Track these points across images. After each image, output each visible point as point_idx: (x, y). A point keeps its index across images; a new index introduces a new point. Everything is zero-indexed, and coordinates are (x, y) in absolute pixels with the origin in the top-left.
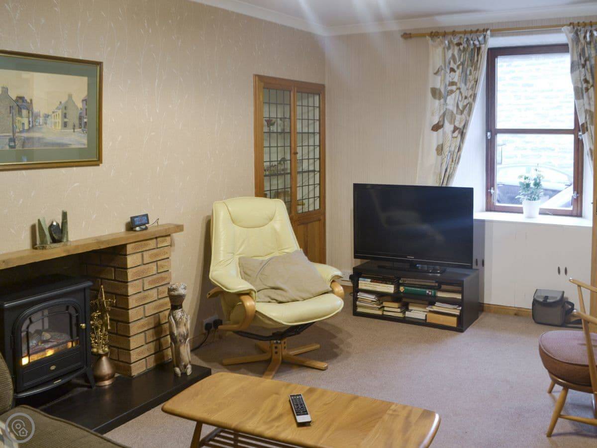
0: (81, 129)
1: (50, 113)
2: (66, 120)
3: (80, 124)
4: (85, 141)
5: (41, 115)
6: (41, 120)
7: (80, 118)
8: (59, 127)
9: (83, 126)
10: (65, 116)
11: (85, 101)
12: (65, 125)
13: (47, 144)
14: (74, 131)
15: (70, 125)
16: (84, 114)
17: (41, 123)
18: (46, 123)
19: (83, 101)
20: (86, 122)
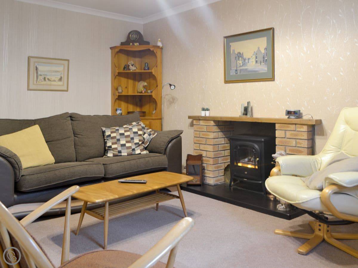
0: (264, 63)
1: (250, 57)
2: (257, 60)
3: (264, 61)
4: (266, 69)
5: (247, 59)
6: (247, 61)
7: (264, 58)
8: (254, 63)
9: (265, 61)
10: (256, 58)
11: (266, 49)
12: (257, 62)
13: (249, 71)
14: (261, 64)
15: (259, 62)
16: (265, 56)
17: (247, 62)
18: (249, 62)
19: (265, 49)
20: (266, 60)
